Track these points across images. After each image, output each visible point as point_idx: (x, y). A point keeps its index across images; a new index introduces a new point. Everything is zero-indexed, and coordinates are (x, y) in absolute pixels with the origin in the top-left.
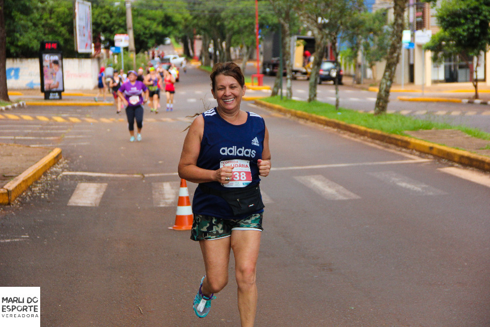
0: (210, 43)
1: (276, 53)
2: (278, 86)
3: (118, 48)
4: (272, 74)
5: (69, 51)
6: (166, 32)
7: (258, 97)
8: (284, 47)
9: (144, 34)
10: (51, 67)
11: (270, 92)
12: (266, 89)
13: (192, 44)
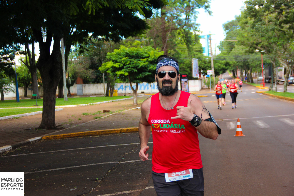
0: (243, 71)
1: (270, 74)
2: (272, 87)
3: (208, 75)
4: (269, 82)
5: (190, 77)
6: (226, 68)
7: (263, 91)
8: (273, 72)
9: (219, 69)
10: (184, 83)
11: (268, 89)
12: (267, 88)
13: (236, 72)
